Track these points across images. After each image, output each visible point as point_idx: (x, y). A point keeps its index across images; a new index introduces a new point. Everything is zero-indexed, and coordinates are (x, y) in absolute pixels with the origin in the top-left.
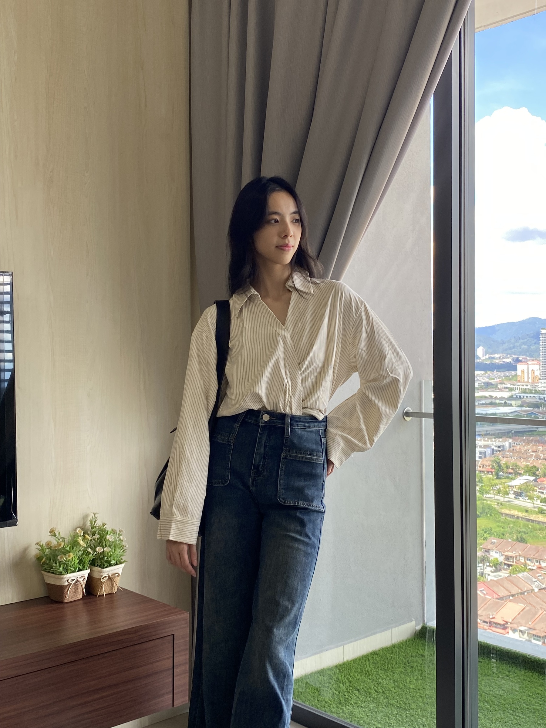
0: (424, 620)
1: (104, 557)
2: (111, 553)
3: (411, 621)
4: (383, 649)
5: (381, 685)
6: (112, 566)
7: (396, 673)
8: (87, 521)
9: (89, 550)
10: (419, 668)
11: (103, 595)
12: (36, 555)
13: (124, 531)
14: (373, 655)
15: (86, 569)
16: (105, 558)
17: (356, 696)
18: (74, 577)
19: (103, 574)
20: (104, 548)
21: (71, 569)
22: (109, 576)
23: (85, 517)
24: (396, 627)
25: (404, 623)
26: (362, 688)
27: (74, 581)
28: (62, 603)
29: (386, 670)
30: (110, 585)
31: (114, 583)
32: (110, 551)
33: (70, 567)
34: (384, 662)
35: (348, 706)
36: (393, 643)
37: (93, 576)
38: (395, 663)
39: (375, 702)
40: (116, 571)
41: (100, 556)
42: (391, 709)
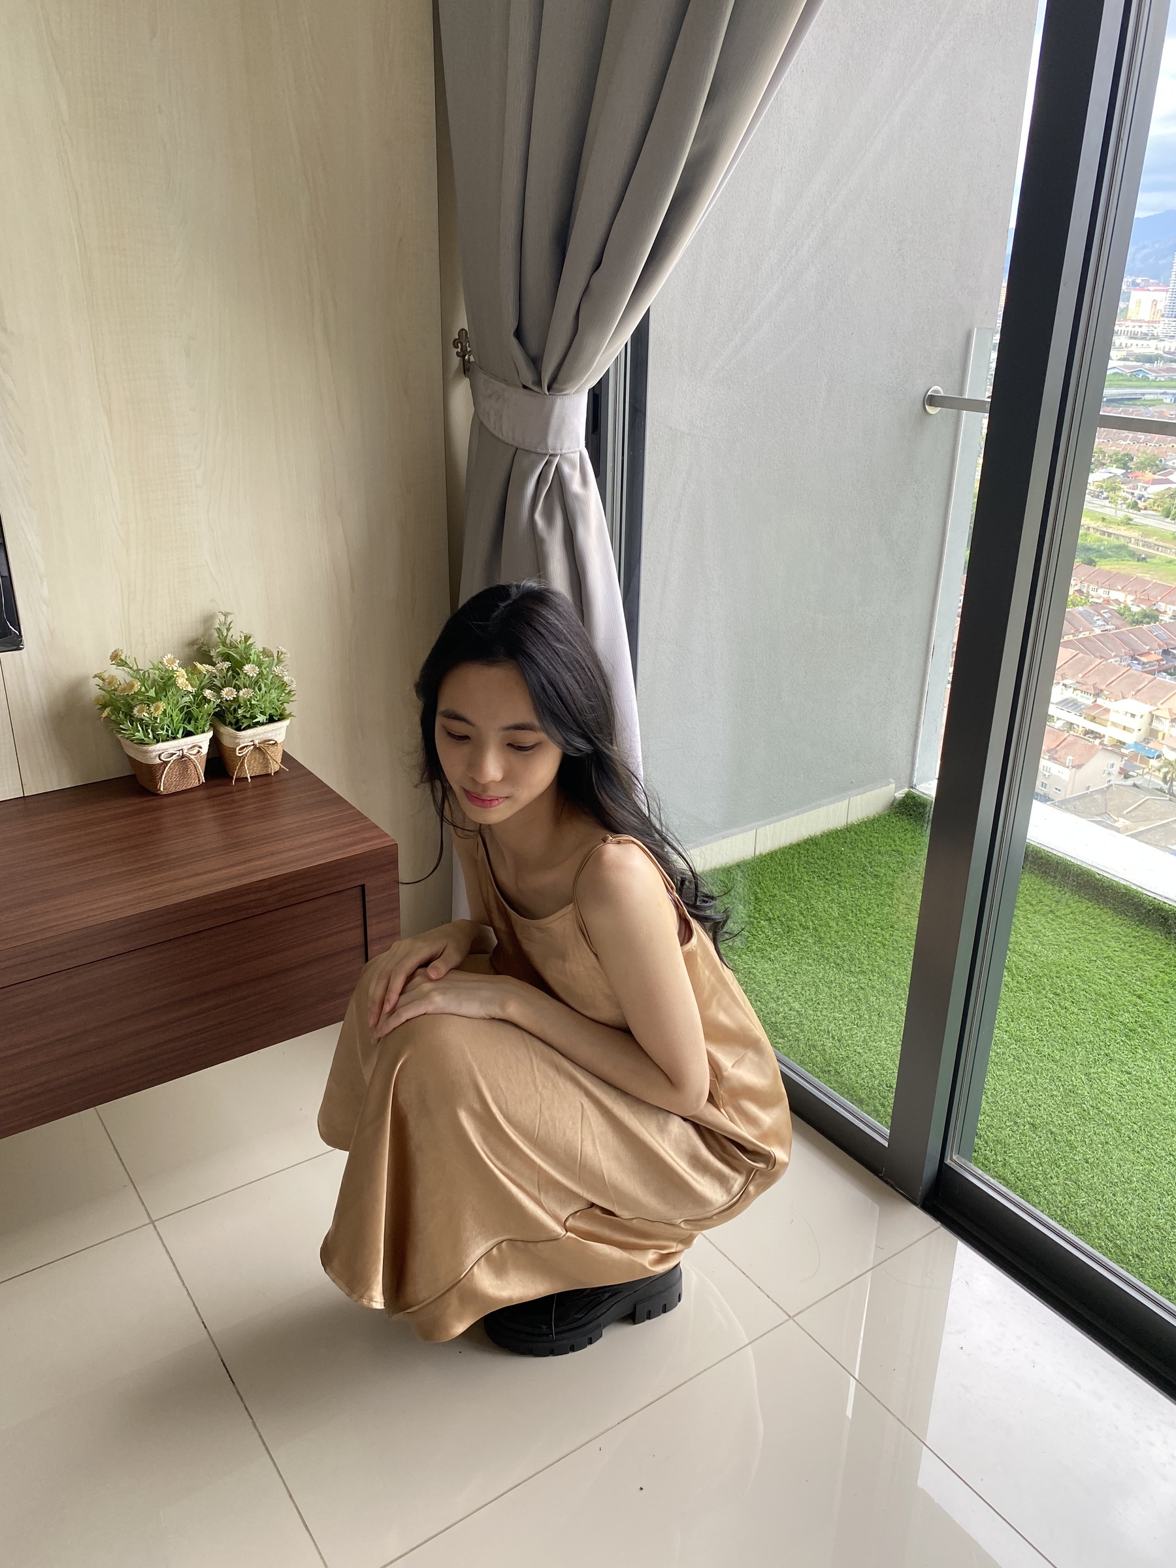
0: (911, 782)
2: (254, 702)
4: (828, 834)
6: (261, 725)
7: (845, 887)
8: (211, 626)
9: (208, 693)
10: (890, 880)
11: (247, 778)
12: (97, 700)
14: (809, 845)
15: (203, 732)
18: (174, 748)
19: (241, 741)
20: (238, 689)
21: (165, 734)
22: (254, 745)
23: (206, 621)
24: (857, 794)
26: (778, 917)
27: (174, 757)
28: (155, 794)
29: (827, 879)
30: (261, 761)
31: (269, 757)
32: (252, 697)
33: (162, 729)
34: (826, 863)
36: (849, 822)
37: (221, 744)
38: (846, 865)
39: (797, 949)
40: (270, 735)
41: (231, 706)
42: (824, 969)
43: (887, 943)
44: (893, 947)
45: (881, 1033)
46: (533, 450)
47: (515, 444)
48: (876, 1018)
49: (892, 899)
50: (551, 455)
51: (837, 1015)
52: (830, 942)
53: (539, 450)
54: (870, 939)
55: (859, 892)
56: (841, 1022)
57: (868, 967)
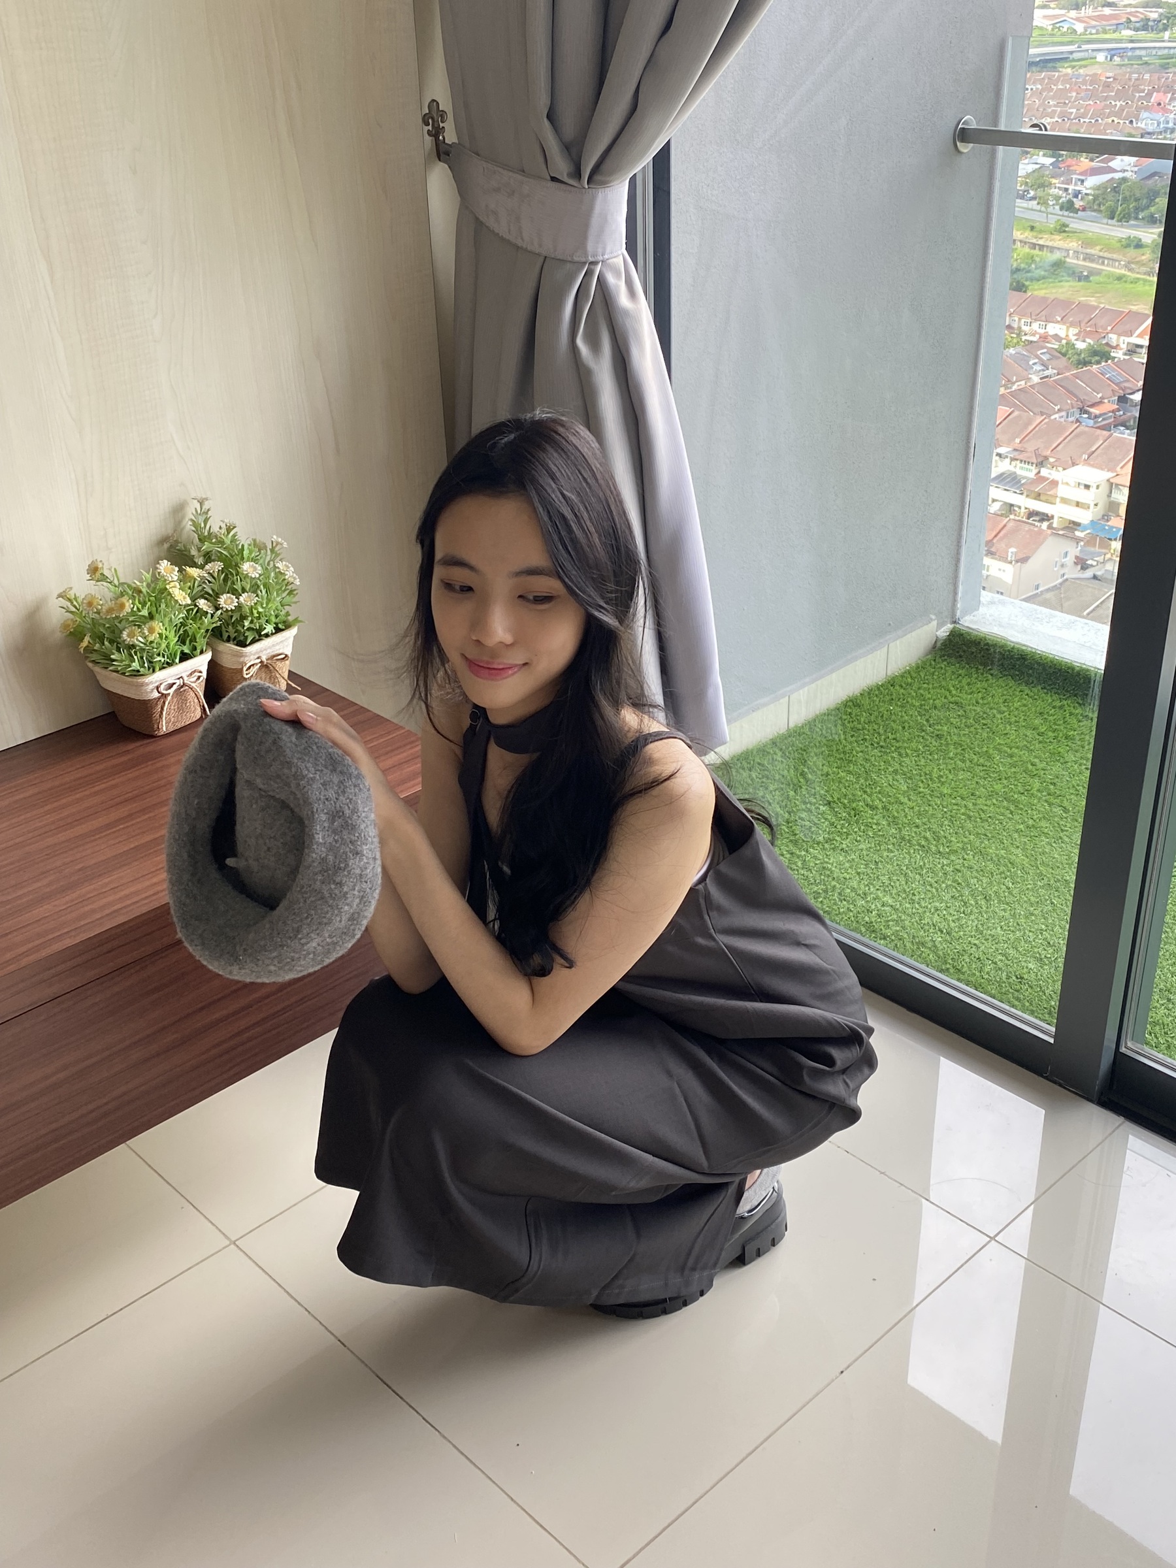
0: (954, 617)
1: (243, 618)
2: (260, 608)
3: (928, 622)
4: (870, 691)
5: (878, 788)
6: (267, 637)
7: (907, 755)
8: (183, 517)
9: (202, 604)
10: (955, 738)
12: (65, 626)
13: (285, 545)
14: (851, 708)
15: (202, 652)
16: (247, 623)
17: (826, 819)
18: (172, 676)
19: (246, 659)
20: (238, 596)
21: (161, 660)
22: (261, 662)
23: (178, 510)
24: (896, 639)
25: (913, 629)
26: (838, 799)
27: (175, 687)
32: (256, 604)
33: (159, 655)
34: (876, 727)
36: (889, 673)
37: (222, 666)
38: (900, 728)
39: (871, 834)
40: (277, 647)
41: (232, 617)
42: (909, 853)
43: (972, 814)
44: (981, 818)
45: (994, 919)
46: (570, 259)
47: (544, 253)
48: (983, 902)
49: (963, 761)
50: (592, 263)
51: (937, 904)
52: (907, 821)
53: (576, 259)
54: (951, 812)
55: (924, 757)
56: (945, 912)
57: (958, 845)
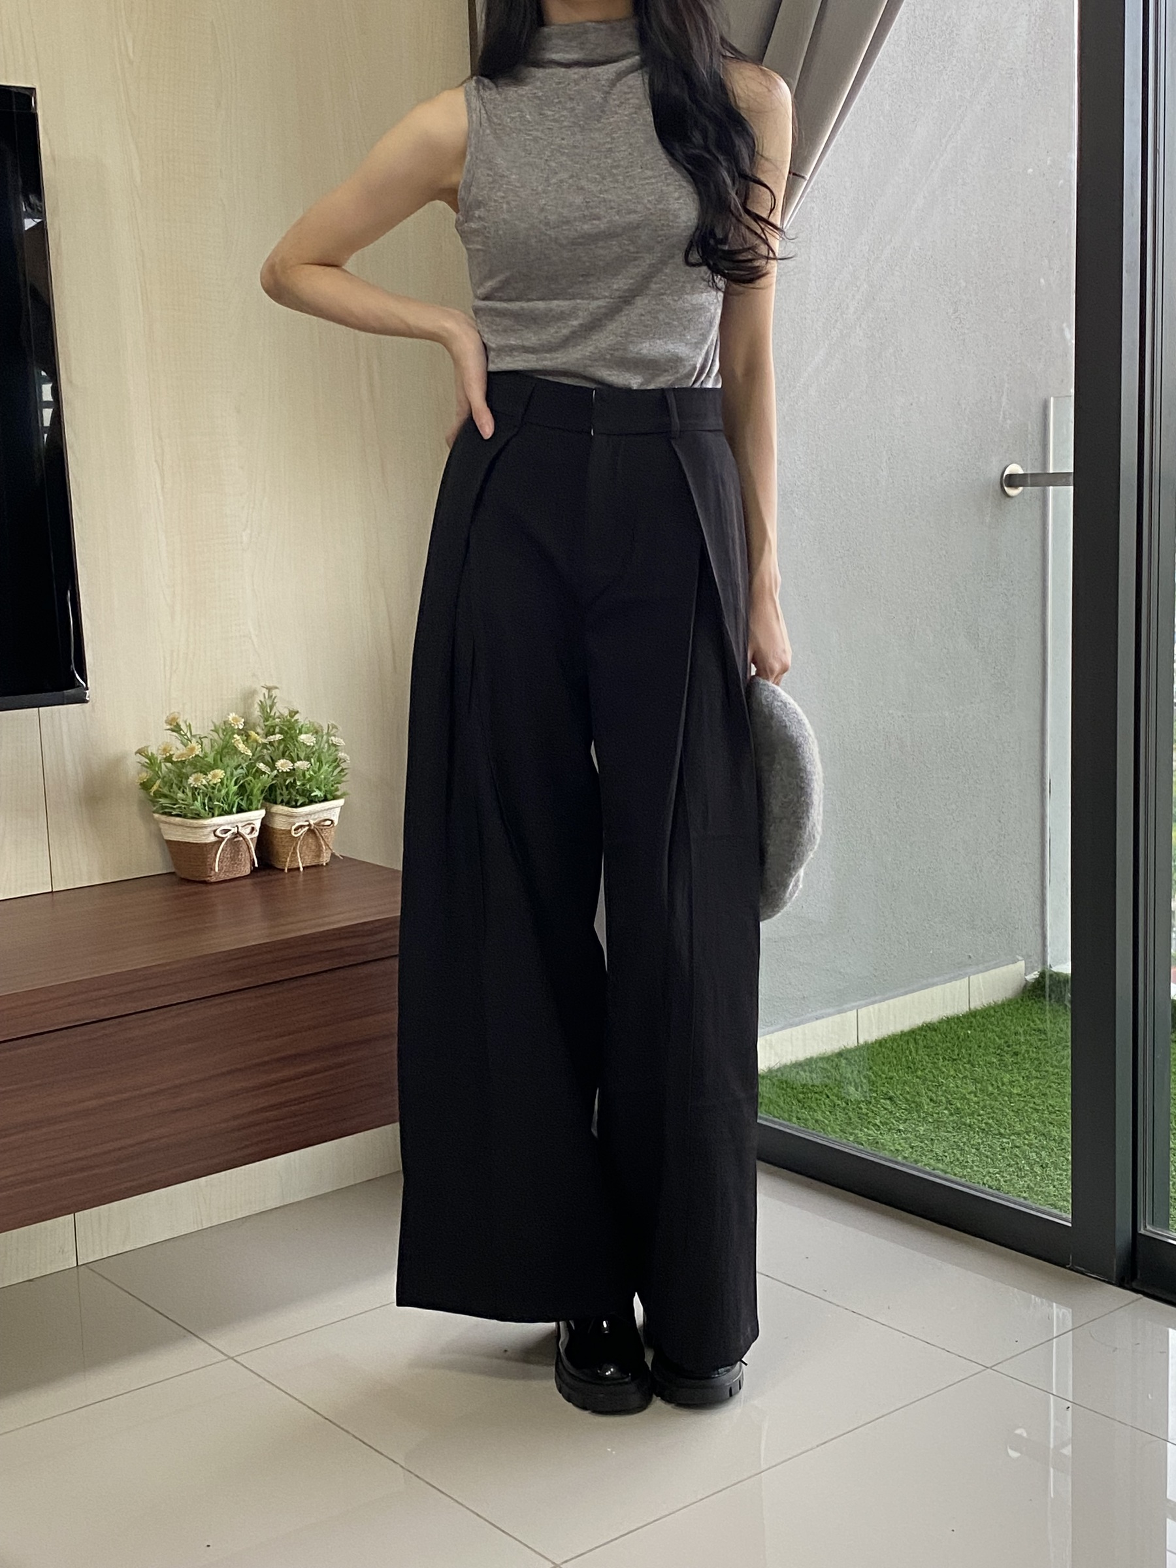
0: (1044, 962)
1: (295, 781)
2: (312, 773)
3: (1015, 962)
4: (948, 1021)
5: (944, 1088)
6: (316, 802)
7: (979, 1065)
9: (261, 766)
11: (299, 868)
12: (139, 778)
14: (926, 1031)
15: (257, 809)
16: (298, 783)
18: (228, 824)
19: (296, 820)
20: (294, 760)
21: (220, 807)
22: (309, 825)
24: (978, 973)
25: (996, 966)
26: (901, 1095)
27: (230, 833)
28: (205, 882)
29: (955, 1060)
30: (313, 847)
31: (322, 842)
32: (308, 769)
33: (219, 802)
34: (950, 1045)
35: (868, 1129)
36: (972, 1007)
37: (273, 829)
38: (976, 1046)
40: (324, 814)
41: (285, 781)
48: (1039, 1169)
